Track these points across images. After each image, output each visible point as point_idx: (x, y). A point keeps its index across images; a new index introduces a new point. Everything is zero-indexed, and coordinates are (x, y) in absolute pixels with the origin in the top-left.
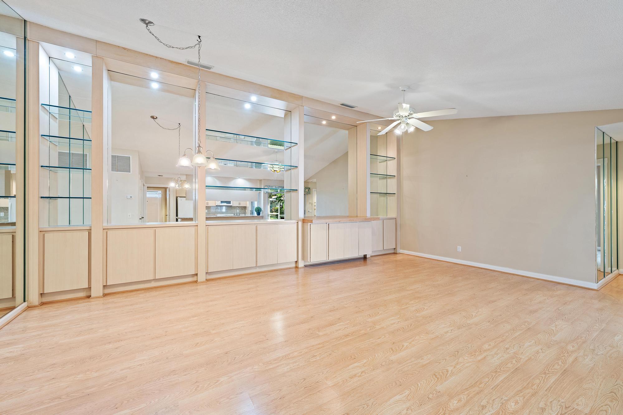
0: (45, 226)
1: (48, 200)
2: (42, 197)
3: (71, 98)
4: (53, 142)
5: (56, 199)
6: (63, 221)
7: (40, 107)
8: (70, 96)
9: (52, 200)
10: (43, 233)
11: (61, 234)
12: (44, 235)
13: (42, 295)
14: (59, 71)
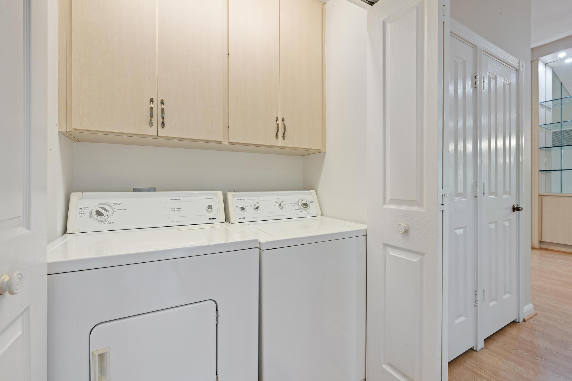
0: (543, 192)
1: (544, 173)
2: (540, 171)
3: (562, 85)
4: (548, 128)
5: (550, 172)
6: (556, 190)
7: (539, 105)
8: (561, 83)
9: (547, 173)
10: (541, 197)
11: (554, 198)
12: (542, 199)
13: (541, 242)
14: (553, 69)
